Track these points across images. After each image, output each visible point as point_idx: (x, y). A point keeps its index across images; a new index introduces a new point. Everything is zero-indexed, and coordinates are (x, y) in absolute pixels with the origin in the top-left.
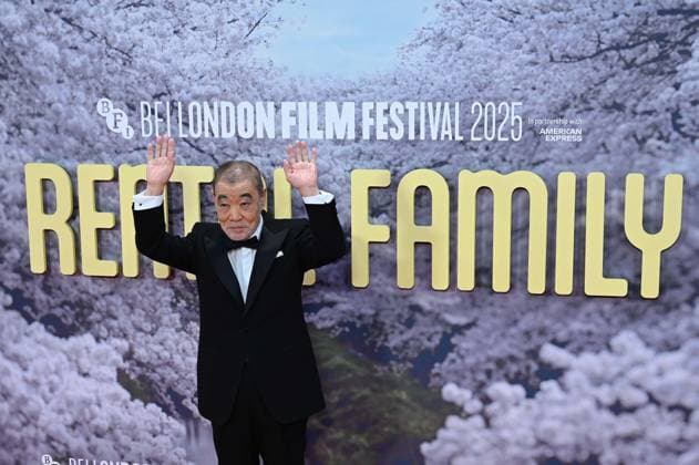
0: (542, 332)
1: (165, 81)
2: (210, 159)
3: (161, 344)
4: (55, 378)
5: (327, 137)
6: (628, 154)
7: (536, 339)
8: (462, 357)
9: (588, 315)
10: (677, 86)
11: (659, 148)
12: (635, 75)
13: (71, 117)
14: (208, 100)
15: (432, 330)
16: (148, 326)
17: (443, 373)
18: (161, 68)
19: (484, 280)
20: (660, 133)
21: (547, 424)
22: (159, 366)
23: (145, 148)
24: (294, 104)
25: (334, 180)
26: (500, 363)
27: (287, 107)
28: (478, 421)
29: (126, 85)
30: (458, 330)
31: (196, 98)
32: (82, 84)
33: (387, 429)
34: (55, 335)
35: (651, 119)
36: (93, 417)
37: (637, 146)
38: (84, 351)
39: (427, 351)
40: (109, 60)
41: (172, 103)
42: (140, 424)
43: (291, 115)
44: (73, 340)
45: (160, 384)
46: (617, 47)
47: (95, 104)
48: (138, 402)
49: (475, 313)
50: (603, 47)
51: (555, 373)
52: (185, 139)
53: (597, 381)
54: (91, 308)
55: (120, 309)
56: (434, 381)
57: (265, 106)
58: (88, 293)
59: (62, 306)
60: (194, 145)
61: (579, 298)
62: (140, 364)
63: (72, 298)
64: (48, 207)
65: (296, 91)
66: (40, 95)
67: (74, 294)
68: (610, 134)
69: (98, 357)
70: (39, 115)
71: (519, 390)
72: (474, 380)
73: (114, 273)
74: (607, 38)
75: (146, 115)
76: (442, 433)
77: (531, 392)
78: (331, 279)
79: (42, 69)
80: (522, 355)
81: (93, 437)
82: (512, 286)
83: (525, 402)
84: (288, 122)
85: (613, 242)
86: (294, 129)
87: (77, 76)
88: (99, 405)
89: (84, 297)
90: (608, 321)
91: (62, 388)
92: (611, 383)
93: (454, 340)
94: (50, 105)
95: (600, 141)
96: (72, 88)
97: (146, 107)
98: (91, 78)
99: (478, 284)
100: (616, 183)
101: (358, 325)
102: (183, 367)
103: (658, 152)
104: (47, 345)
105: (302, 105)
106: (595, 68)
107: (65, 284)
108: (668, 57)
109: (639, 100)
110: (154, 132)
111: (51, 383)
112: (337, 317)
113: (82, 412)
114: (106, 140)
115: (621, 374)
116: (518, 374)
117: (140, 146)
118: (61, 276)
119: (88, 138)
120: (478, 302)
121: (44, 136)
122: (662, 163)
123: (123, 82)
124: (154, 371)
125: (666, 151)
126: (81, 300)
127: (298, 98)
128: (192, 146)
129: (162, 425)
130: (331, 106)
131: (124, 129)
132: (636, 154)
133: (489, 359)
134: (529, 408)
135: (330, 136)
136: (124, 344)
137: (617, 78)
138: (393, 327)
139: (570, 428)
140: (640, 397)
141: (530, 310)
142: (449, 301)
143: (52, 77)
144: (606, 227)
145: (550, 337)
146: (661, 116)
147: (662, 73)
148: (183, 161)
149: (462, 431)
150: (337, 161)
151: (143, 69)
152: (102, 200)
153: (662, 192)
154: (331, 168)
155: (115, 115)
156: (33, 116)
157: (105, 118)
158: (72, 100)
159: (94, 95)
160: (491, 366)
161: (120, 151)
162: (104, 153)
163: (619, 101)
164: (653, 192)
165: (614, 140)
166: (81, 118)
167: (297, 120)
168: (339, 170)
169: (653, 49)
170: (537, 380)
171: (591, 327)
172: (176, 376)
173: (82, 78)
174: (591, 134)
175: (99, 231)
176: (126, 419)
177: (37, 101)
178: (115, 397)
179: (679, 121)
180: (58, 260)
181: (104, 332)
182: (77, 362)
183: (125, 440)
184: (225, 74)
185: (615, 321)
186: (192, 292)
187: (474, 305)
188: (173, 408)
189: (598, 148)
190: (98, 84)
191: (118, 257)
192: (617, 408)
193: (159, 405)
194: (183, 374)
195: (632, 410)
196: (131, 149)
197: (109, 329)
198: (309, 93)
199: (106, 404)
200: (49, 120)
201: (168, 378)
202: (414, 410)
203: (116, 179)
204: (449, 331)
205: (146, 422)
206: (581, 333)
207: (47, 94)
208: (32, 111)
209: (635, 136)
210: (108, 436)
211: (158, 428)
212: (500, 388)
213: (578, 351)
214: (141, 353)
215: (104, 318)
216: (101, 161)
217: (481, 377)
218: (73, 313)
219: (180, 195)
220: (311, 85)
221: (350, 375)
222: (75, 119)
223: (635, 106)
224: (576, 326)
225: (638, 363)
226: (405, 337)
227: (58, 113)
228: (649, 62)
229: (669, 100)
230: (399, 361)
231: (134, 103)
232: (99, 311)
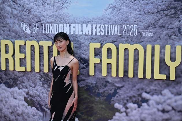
0: (142, 89)
1: (39, 18)
2: (51, 39)
3: (37, 90)
4: (7, 99)
5: (83, 34)
6: (166, 40)
7: (141, 91)
8: (120, 96)
9: (155, 84)
10: (180, 21)
11: (175, 38)
12: (168, 18)
13: (14, 27)
14: (51, 23)
15: (112, 88)
16: (33, 85)
17: (114, 100)
18: (38, 14)
19: (126, 74)
20: (175, 34)
21: (143, 115)
22: (36, 96)
23: (33, 36)
24: (74, 25)
25: (85, 46)
26: (131, 98)
27: (72, 25)
28: (124, 114)
29: (29, 19)
30: (119, 88)
31: (48, 23)
32: (17, 19)
33: (99, 116)
34: (8, 87)
35: (172, 30)
36: (17, 110)
37: (169, 37)
38: (15, 92)
39: (110, 94)
40: (24, 12)
41: (41, 24)
42: (30, 113)
43: (73, 28)
44: (12, 89)
45: (36, 102)
46: (163, 10)
47: (20, 24)
48: (30, 107)
49: (124, 83)
50: (159, 10)
51: (146, 101)
52: (44, 34)
53: (158, 103)
54: (18, 80)
55: (26, 81)
56: (112, 102)
57: (66, 25)
58: (17, 76)
59: (10, 79)
60: (47, 35)
61: (153, 80)
62: (30, 96)
63: (12, 77)
64: (7, 52)
65: (75, 21)
66: (5, 21)
67: (13, 76)
68: (161, 34)
69: (19, 93)
70: (5, 27)
71: (136, 105)
72: (123, 102)
73: (24, 70)
74: (160, 8)
75: (34, 27)
76: (114, 117)
77: (139, 106)
78: (84, 73)
79: (6, 14)
80: (137, 96)
81: (17, 116)
82: (134, 76)
83: (137, 109)
84: (72, 30)
85: (162, 64)
86: (74, 32)
87: (16, 16)
88: (19, 107)
89: (16, 77)
90: (161, 86)
91: (9, 102)
92: (162, 104)
93: (118, 91)
94: (8, 24)
95: (158, 36)
96: (14, 20)
97: (34, 25)
98: (19, 17)
99: (124, 75)
100: (163, 48)
101: (91, 86)
102: (43, 97)
103: (174, 39)
104: (5, 90)
105: (76, 25)
106: (157, 16)
107: (11, 73)
108: (177, 13)
109: (169, 25)
110: (36, 32)
111: (6, 100)
112: (85, 84)
113: (14, 109)
114: (23, 34)
115: (165, 102)
116: (136, 101)
117: (32, 35)
118: (10, 71)
119: (18, 33)
120: (124, 80)
121: (6, 32)
122: (176, 42)
123: (28, 18)
124: (34, 98)
125: (177, 39)
126: (15, 78)
127: (75, 23)
128: (46, 36)
129: (36, 113)
130: (84, 26)
131: (28, 31)
132: (169, 40)
133: (128, 97)
134: (139, 111)
135: (84, 33)
136: (27, 90)
137: (163, 19)
138: (101, 87)
139: (150, 117)
140: (170, 108)
141: (139, 83)
142: (116, 80)
143: (9, 16)
144: (160, 60)
145: (145, 91)
146: (175, 30)
147: (175, 18)
148: (44, 40)
149: (120, 117)
150: (86, 40)
151: (34, 15)
152: (21, 50)
153: (176, 50)
154: (84, 42)
155: (26, 27)
156: (3, 27)
157: (23, 28)
158: (14, 23)
159: (20, 21)
160: (128, 98)
161: (27, 37)
162: (22, 37)
163: (164, 25)
164: (173, 51)
165: (162, 36)
166: (16, 28)
167: (75, 29)
168: (86, 43)
169: (173, 11)
170: (141, 103)
171: (156, 88)
172: (40, 99)
173: (17, 17)
174: (156, 34)
175: (20, 59)
176: (26, 111)
177: (5, 23)
178: (23, 105)
179: (180, 31)
180: (9, 67)
181: (21, 87)
182: (13, 95)
183: (26, 117)
184: (56, 16)
185: (163, 86)
186: (45, 76)
187: (123, 81)
188: (39, 108)
189: (158, 38)
190: (21, 19)
191: (25, 66)
192: (164, 111)
193: (35, 107)
194: (42, 99)
195: (168, 112)
196: (30, 36)
197: (22, 86)
198: (78, 22)
199: (21, 107)
200: (8, 28)
201: (38, 100)
202: (106, 110)
203: (25, 44)
204: (116, 88)
205: (32, 113)
206: (153, 90)
207: (7, 21)
208: (3, 26)
209: (168, 35)
210: (21, 116)
211: (35, 114)
212: (131, 105)
213: (152, 95)
214: (31, 93)
215: (21, 83)
216: (21, 39)
217: (125, 101)
218: (12, 81)
219: (43, 49)
220: (79, 20)
221: (89, 100)
222: (15, 28)
223: (168, 26)
224: (152, 87)
225: (169, 98)
226: (104, 90)
227: (10, 26)
228: (171, 15)
229: (177, 25)
230: (102, 96)
231: (31, 24)
232: (20, 81)
